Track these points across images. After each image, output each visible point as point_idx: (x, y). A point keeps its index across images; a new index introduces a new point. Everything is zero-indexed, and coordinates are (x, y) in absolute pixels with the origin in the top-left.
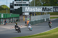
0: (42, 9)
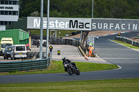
0: (68, 23)
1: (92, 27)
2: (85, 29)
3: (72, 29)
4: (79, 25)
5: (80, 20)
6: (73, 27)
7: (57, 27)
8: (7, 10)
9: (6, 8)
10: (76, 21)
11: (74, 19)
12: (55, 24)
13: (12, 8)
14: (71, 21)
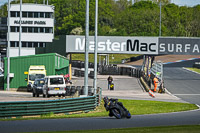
1: (159, 49)
2: (149, 52)
3: (130, 52)
4: (140, 46)
5: (142, 39)
6: (133, 50)
7: (109, 49)
8: (37, 25)
9: (36, 22)
10: (137, 41)
11: (133, 39)
12: (106, 45)
13: (44, 23)
14: (129, 41)
